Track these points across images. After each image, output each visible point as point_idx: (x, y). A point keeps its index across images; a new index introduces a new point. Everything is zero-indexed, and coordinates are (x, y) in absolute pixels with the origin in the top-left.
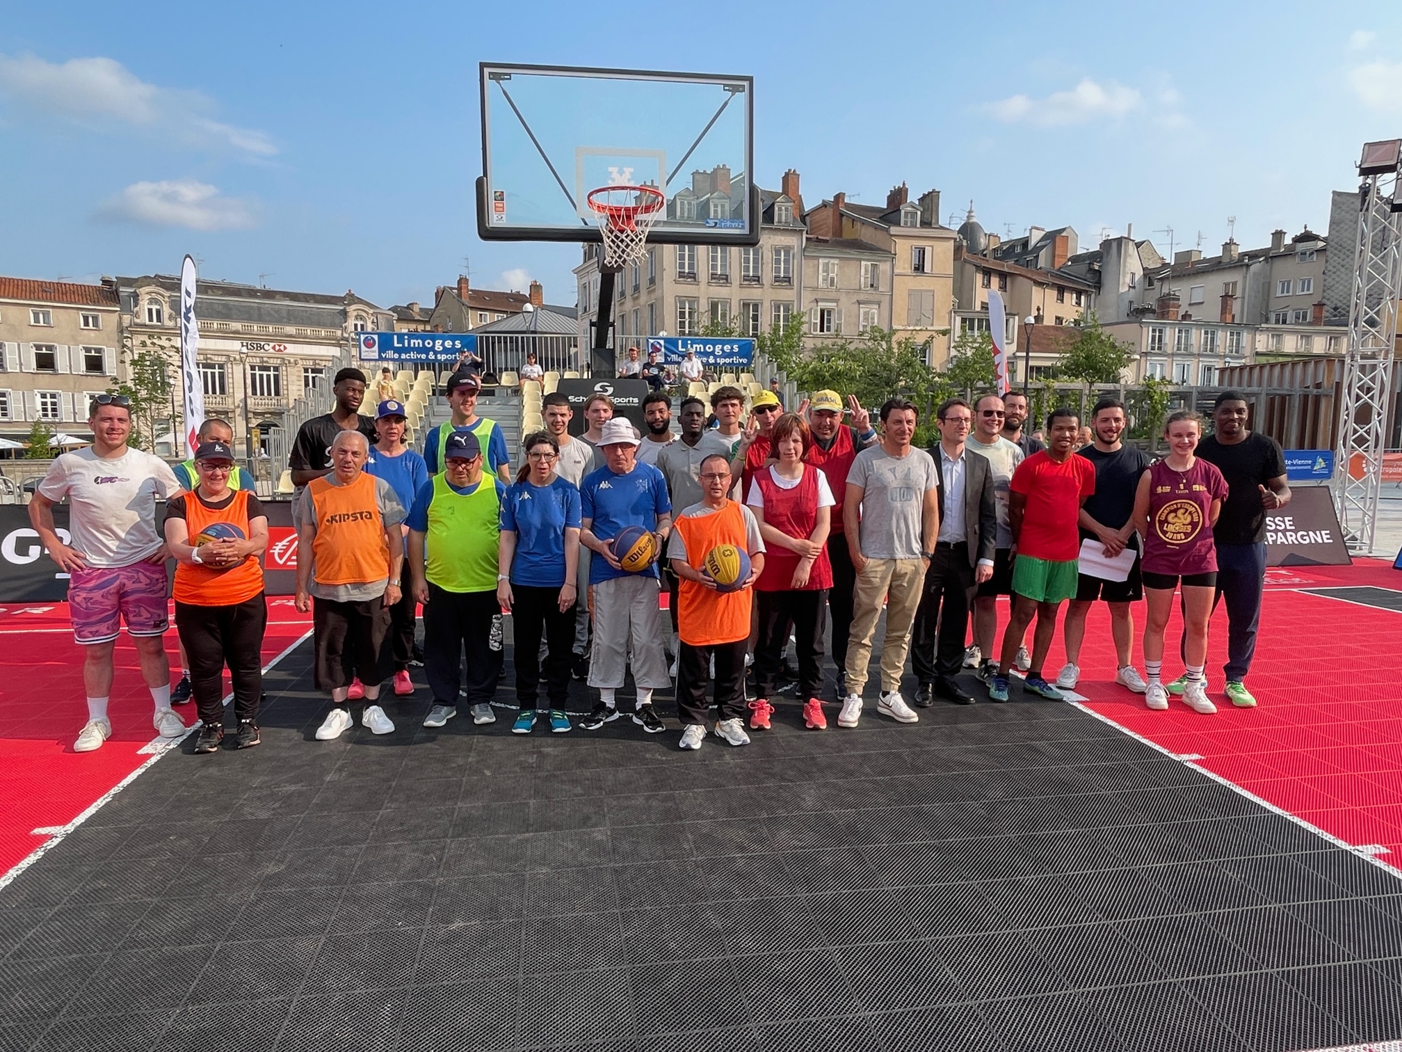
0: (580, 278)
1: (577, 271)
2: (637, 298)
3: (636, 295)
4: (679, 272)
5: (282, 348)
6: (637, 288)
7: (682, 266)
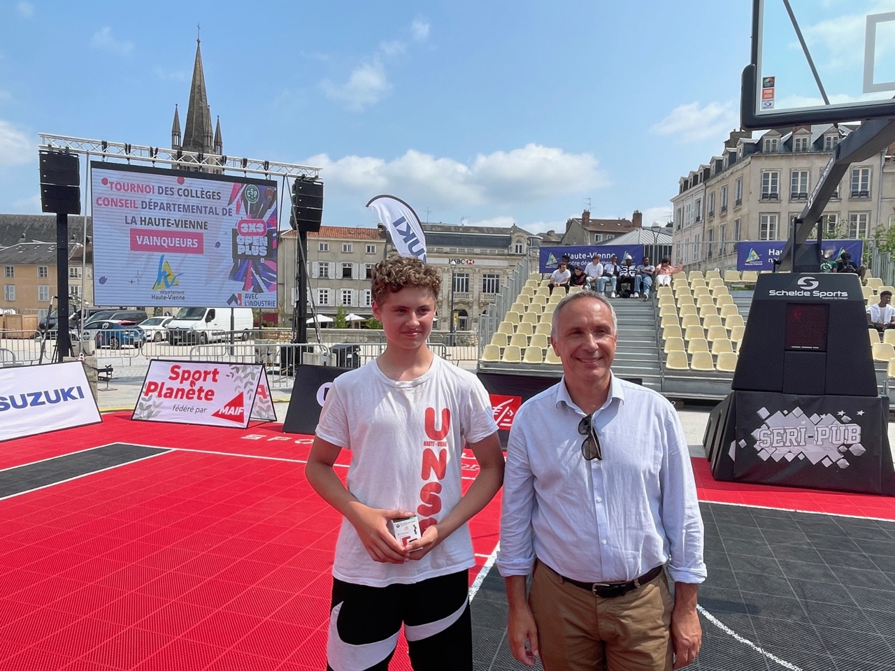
0: (675, 205)
1: (673, 200)
2: (724, 216)
3: (724, 214)
4: (763, 194)
5: (472, 262)
6: (724, 209)
7: (766, 189)
